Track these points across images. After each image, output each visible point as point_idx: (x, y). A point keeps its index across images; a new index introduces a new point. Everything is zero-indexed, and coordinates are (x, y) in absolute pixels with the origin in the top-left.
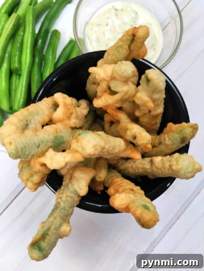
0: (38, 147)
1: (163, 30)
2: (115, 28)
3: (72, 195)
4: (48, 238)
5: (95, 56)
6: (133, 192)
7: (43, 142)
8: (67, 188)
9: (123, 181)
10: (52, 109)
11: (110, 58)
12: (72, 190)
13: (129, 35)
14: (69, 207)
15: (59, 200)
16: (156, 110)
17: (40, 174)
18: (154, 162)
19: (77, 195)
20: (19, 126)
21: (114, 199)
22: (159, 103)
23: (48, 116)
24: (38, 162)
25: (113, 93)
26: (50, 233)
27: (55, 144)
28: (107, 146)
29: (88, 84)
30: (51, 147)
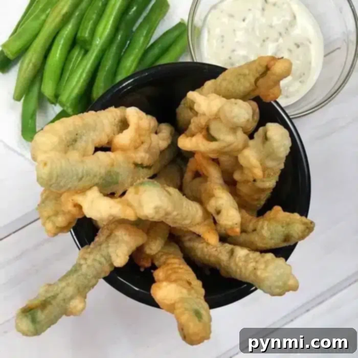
0: (80, 179)
1: (325, 56)
2: (253, 29)
3: (103, 260)
4: (49, 308)
5: (205, 71)
6: (189, 287)
7: (88, 174)
8: (98, 247)
9: (181, 266)
10: (117, 127)
11: (224, 84)
12: (104, 253)
13: (261, 66)
14: (92, 276)
15: (82, 262)
16: (263, 181)
17: (68, 217)
18: (235, 254)
19: (110, 263)
20: (64, 139)
21: (159, 287)
22: (272, 174)
23: (108, 136)
24: (72, 200)
25: (210, 138)
26: (54, 302)
27: (104, 182)
28: (175, 213)
29: (182, 106)
30: (97, 185)
